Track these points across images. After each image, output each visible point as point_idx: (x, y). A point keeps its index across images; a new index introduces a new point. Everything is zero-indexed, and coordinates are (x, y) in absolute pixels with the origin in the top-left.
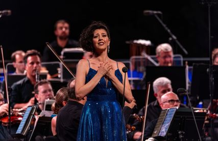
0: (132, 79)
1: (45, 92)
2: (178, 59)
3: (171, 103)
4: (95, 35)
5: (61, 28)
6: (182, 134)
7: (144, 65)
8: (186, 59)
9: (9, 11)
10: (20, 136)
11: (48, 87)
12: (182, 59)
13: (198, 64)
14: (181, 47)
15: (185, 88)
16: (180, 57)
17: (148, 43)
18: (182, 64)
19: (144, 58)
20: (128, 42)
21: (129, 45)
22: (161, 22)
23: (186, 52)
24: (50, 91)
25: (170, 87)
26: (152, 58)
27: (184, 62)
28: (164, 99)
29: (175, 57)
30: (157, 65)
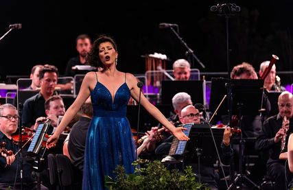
0: (147, 94)
1: (56, 108)
2: (195, 73)
3: (190, 117)
4: (100, 49)
5: (81, 45)
6: (199, 151)
7: (160, 80)
8: (203, 73)
9: (20, 25)
10: (32, 154)
11: (60, 103)
12: (199, 73)
13: (216, 79)
14: (198, 61)
15: (203, 104)
16: (197, 71)
17: (164, 57)
18: (199, 79)
19: (160, 73)
20: (142, 56)
21: (144, 58)
22: (177, 35)
23: (203, 66)
24: (62, 107)
25: (190, 102)
26: (168, 72)
27: (201, 76)
28: (184, 113)
29: (191, 72)
30: (173, 79)
